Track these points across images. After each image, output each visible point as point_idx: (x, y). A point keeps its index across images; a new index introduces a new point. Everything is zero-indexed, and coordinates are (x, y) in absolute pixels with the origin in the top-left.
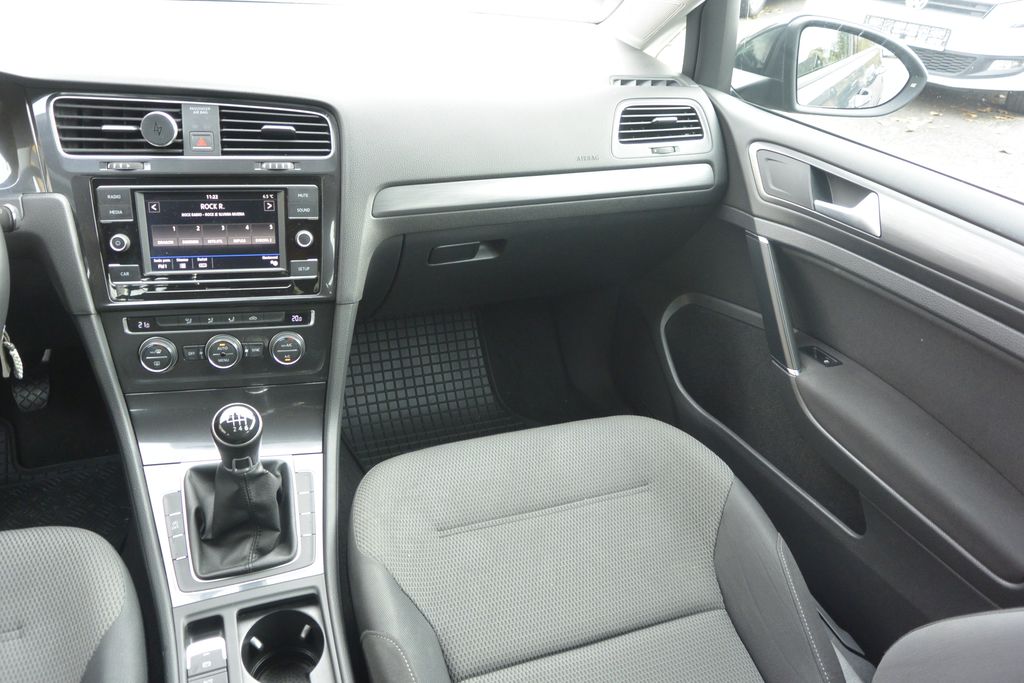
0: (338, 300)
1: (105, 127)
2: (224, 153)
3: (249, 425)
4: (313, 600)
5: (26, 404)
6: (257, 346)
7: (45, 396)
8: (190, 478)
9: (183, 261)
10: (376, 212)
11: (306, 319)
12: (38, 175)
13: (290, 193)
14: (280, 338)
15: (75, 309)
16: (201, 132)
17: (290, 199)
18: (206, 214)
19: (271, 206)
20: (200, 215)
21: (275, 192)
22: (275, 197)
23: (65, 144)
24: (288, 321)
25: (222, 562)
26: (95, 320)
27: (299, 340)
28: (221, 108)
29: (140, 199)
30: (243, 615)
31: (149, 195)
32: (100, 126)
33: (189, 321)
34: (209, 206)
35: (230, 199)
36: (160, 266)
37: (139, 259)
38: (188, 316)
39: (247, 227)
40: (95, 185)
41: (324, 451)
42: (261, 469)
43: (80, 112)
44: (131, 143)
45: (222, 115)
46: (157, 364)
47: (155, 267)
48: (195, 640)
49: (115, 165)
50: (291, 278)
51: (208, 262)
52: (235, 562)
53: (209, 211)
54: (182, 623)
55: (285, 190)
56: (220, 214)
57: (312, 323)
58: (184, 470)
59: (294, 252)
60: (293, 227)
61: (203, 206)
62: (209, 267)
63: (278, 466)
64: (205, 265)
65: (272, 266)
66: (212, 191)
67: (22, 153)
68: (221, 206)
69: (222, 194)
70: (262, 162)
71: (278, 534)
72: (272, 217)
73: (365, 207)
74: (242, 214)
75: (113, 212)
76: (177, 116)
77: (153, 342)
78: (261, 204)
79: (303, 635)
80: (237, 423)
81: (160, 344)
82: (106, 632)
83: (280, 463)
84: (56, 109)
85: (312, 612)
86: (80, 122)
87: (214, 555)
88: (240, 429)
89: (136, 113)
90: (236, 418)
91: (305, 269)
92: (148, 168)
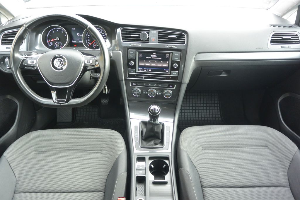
0: (182, 83)
1: (132, 35)
2: (158, 43)
3: (157, 111)
4: (167, 158)
5: (103, 103)
6: (160, 92)
7: (108, 101)
8: (141, 123)
9: (145, 69)
10: (195, 60)
11: (173, 87)
12: (116, 46)
13: (173, 54)
14: (166, 91)
15: (120, 79)
16: (154, 37)
17: (173, 55)
18: (152, 58)
19: (168, 57)
20: (151, 58)
21: (169, 53)
22: (169, 54)
23: (123, 39)
24: (169, 87)
25: (146, 145)
26: (124, 81)
27: (171, 92)
28: (159, 31)
29: (137, 53)
30: (150, 158)
31: (140, 52)
32: (131, 35)
33: (145, 84)
34: (153, 56)
35: (158, 54)
36: (140, 70)
37: (135, 68)
38: (145, 83)
39: (162, 62)
40: (128, 49)
41: (174, 122)
42: (158, 123)
43: (127, 32)
44: (137, 39)
45: (159, 33)
46: (136, 94)
47: (139, 70)
48: (138, 162)
49: (133, 45)
50: (171, 76)
51: (151, 70)
52: (149, 145)
53: (153, 57)
54: (136, 157)
55: (172, 53)
56: (156, 58)
57: (175, 88)
58: (139, 121)
59: (173, 69)
60: (173, 62)
61: (152, 56)
62: (151, 71)
63: (162, 124)
64: (150, 71)
65: (167, 72)
66: (154, 52)
67: (113, 41)
68: (156, 56)
69: (157, 53)
70: (167, 45)
71: (160, 140)
72: (168, 60)
73: (192, 59)
74: (161, 58)
75: (131, 56)
76: (148, 33)
77: (136, 89)
78: (166, 56)
79: (164, 167)
80: (154, 110)
81: (138, 89)
82: (120, 154)
83: (162, 123)
84: (122, 31)
85: (167, 161)
86: (126, 34)
87: (144, 143)
88: (155, 111)
89: (139, 32)
90: (154, 108)
91: (175, 74)
92: (140, 45)
